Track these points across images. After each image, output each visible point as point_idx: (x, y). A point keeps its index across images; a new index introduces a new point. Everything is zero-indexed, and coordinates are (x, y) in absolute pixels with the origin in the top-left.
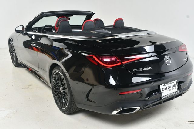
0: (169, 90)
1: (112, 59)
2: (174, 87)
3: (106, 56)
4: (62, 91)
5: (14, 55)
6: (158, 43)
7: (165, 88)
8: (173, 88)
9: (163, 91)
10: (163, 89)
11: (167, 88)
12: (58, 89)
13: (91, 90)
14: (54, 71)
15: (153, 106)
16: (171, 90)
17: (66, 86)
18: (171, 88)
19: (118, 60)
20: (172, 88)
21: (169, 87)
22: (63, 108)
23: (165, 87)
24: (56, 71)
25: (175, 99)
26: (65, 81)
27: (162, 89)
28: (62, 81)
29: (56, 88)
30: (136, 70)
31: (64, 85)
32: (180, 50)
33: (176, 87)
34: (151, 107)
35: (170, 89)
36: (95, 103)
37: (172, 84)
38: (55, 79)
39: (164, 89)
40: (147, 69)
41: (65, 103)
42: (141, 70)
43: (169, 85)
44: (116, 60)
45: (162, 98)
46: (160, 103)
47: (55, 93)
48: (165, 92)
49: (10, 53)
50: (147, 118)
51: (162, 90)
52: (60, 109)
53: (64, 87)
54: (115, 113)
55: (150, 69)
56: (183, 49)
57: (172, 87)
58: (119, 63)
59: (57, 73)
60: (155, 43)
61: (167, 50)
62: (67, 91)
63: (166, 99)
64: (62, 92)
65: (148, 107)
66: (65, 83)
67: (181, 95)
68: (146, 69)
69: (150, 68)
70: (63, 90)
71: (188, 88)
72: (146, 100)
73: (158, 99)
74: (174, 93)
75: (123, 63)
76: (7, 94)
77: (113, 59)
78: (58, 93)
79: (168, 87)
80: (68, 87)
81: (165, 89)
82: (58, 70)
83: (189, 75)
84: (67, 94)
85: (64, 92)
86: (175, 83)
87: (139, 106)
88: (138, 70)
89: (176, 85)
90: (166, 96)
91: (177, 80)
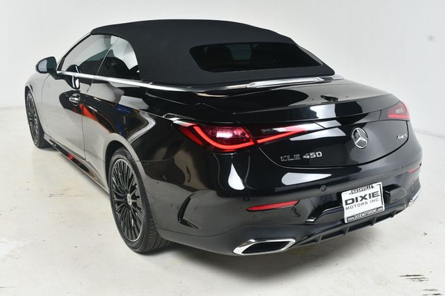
0: (363, 204)
1: (235, 132)
2: (373, 197)
3: (223, 127)
4: (130, 202)
5: (36, 123)
6: (341, 99)
7: (353, 199)
8: (372, 199)
9: (349, 206)
10: (349, 202)
11: (357, 198)
12: (122, 198)
13: (188, 200)
14: (114, 158)
15: (324, 238)
16: (366, 203)
17: (138, 192)
18: (366, 199)
19: (247, 136)
20: (369, 200)
21: (363, 198)
22: (132, 239)
23: (354, 196)
24: (118, 158)
25: (377, 225)
26: (136, 181)
27: (346, 201)
28: (130, 180)
29: (118, 197)
30: (286, 158)
31: (133, 188)
32: (390, 116)
33: (380, 197)
34: (320, 241)
35: (364, 201)
36: (197, 228)
37: (371, 191)
38: (117, 176)
39: (351, 201)
40: (313, 155)
41: (136, 229)
42: (297, 157)
43: (363, 194)
44: (243, 134)
45: (346, 222)
46: (342, 232)
47: (117, 207)
48: (352, 208)
49: (29, 117)
50: (315, 266)
51: (347, 204)
52: (127, 241)
53: (134, 194)
54: (239, 251)
55: (318, 156)
56: (398, 114)
57: (370, 198)
58: (249, 141)
59: (120, 163)
60: (335, 99)
61: (366, 114)
62: (139, 202)
63: (356, 223)
64: (130, 204)
65: (314, 241)
66: (136, 185)
67: (391, 215)
68: (308, 157)
69: (319, 154)
70: (133, 201)
71: (409, 200)
72: (307, 224)
73: (336, 222)
74: (374, 211)
75: (259, 141)
76: (15, 208)
77: (238, 132)
78: (122, 207)
79: (361, 197)
80: (141, 192)
81: (353, 202)
82: (122, 157)
83: (410, 171)
84: (139, 209)
85: (134, 204)
86: (377, 188)
87: (294, 238)
88: (292, 157)
89: (379, 193)
90: (353, 216)
91: (381, 183)
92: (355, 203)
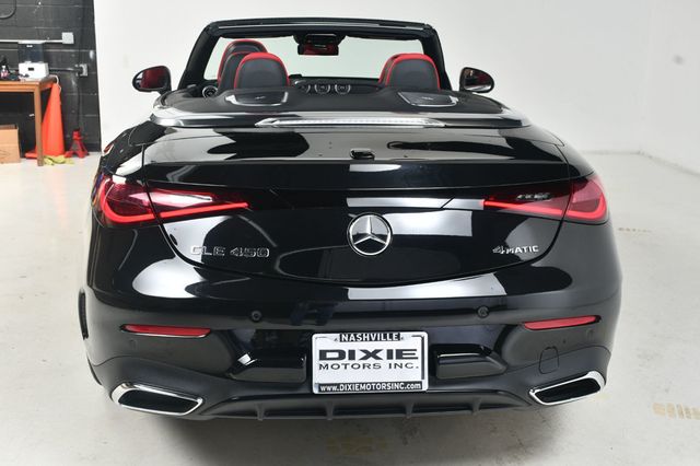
0: (367, 366)
2: (398, 358)
7: (341, 352)
8: (394, 361)
9: (330, 363)
11: (352, 352)
16: (377, 366)
18: (377, 358)
20: (384, 362)
21: (371, 355)
23: (346, 347)
27: (323, 352)
33: (418, 363)
35: (371, 361)
37: (393, 345)
39: (335, 355)
43: (371, 346)
45: (315, 391)
48: (336, 367)
51: (322, 357)
57: (390, 358)
58: (148, 212)
63: (350, 401)
74: (398, 386)
79: (365, 351)
81: (342, 357)
87: (200, 397)
89: (418, 354)
90: (338, 385)
91: (425, 335)
92: (346, 360)
